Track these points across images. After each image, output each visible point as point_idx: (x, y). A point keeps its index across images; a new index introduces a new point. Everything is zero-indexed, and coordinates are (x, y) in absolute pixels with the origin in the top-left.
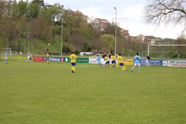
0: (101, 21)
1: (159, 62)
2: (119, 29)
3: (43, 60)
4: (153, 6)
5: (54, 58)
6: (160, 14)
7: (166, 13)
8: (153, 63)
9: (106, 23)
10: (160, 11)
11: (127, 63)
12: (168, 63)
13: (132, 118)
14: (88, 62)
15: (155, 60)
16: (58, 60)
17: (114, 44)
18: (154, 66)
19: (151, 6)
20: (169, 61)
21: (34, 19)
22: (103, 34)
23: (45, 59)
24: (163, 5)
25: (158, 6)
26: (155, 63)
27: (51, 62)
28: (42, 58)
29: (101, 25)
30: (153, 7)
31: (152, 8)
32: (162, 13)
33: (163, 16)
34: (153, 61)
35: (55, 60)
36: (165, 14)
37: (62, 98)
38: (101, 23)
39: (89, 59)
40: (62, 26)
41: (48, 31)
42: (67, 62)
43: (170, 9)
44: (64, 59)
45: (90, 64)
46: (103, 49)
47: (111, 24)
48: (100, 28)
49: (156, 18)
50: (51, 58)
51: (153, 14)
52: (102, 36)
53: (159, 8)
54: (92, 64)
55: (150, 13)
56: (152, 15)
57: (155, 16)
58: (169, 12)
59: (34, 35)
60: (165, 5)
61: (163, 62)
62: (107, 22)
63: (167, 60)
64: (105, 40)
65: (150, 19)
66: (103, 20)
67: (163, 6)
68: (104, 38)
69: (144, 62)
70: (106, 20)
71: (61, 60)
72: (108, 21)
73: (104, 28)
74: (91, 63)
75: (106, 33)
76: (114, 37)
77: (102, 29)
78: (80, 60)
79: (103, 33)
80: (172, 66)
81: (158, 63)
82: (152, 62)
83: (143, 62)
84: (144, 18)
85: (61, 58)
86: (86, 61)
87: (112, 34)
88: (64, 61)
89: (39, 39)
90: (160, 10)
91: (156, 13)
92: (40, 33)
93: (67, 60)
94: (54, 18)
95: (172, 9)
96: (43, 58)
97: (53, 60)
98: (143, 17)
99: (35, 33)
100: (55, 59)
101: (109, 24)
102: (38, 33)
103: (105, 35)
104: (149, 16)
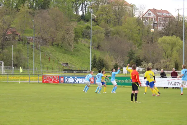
0: (158, 14)
3: (59, 82)
5: (78, 77)
9: (166, 17)
17: (179, 52)
21: (43, 11)
22: (161, 36)
23: (62, 79)
27: (74, 84)
28: (57, 78)
29: (157, 21)
35: (80, 81)
38: (157, 17)
40: (91, 24)
41: (67, 31)
46: (162, 61)
47: (174, 18)
48: (157, 26)
50: (73, 77)
52: (160, 40)
54: (143, 87)
59: (43, 40)
62: (168, 15)
66: (161, 11)
68: (164, 42)
70: (167, 12)
72: (169, 13)
73: (163, 25)
75: (167, 35)
76: (180, 40)
77: (160, 28)
78: (122, 81)
79: (161, 34)
87: (177, 36)
89: (52, 45)
92: (53, 36)
94: (77, 10)
96: (60, 79)
97: (77, 81)
99: (45, 36)
101: (171, 18)
102: (51, 36)
103: (165, 38)
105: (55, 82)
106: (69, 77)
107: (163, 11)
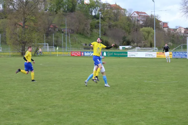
0: (140, 14)
2: (158, 22)
9: (144, 16)
13: (168, 113)
14: (127, 56)
17: (153, 37)
21: (71, 13)
22: (142, 28)
23: (83, 54)
27: (90, 56)
28: (80, 53)
29: (139, 18)
37: (98, 93)
38: (139, 16)
39: (128, 52)
40: (100, 20)
41: (86, 25)
42: (105, 56)
44: (103, 53)
45: (128, 58)
46: (143, 42)
47: (149, 17)
48: (139, 21)
50: (89, 52)
52: (141, 29)
54: (131, 58)
59: (72, 30)
64: (144, 33)
68: (143, 31)
70: (145, 13)
73: (143, 21)
75: (145, 26)
76: (153, 30)
77: (141, 23)
78: (118, 54)
79: (142, 26)
83: (182, 55)
84: (182, 10)
86: (125, 54)
87: (151, 27)
88: (103, 55)
89: (77, 33)
92: (78, 28)
94: (92, 12)
96: (81, 53)
97: (91, 55)
98: (182, 8)
99: (73, 28)
102: (76, 28)
103: (144, 28)
104: (187, 8)
105: (78, 55)
106: (87, 52)
107: (143, 12)
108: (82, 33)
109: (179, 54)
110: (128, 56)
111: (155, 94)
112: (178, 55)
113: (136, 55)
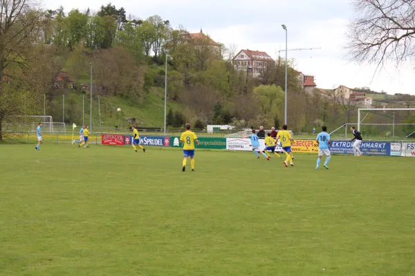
0: (253, 56)
1: (382, 146)
2: (294, 73)
3: (124, 143)
4: (370, 21)
5: (149, 137)
6: (383, 39)
7: (398, 37)
8: (369, 149)
9: (264, 60)
10: (384, 34)
11: (310, 148)
12: (404, 148)
13: (322, 272)
14: (225, 147)
15: (374, 143)
16: (158, 142)
17: (281, 105)
18: (370, 155)
19: (365, 22)
20: (405, 145)
21: (103, 50)
22: (257, 85)
23: (127, 140)
24: (390, 19)
25: (380, 23)
26: (373, 150)
28: (121, 139)
29: (252, 65)
30: (369, 25)
31: (366, 27)
32: (388, 38)
33: (391, 45)
34: (368, 145)
36: (396, 39)
37: (167, 227)
38: (252, 60)
39: (228, 139)
40: (166, 68)
41: (135, 77)
43: (407, 29)
44: (172, 140)
45: (229, 151)
46: (258, 117)
47: (274, 62)
48: (252, 72)
49: (376, 48)
50: (142, 137)
51: (369, 41)
52: (256, 89)
53: (383, 27)
54: (233, 151)
55: (362, 37)
56: (367, 41)
57: (373, 45)
58: (404, 36)
59: (103, 88)
60: (395, 20)
61: (392, 147)
62: (266, 58)
63: (401, 142)
64: (263, 98)
65: (362, 50)
66: (257, 53)
67: (391, 21)
68: (261, 93)
69: (350, 148)
70: (264, 54)
71: (163, 142)
72: (268, 56)
73: (260, 71)
74: (231, 149)
75: (264, 83)
76: (281, 91)
77: (256, 74)
78: (206, 143)
79: (257, 82)
80: (411, 155)
81: (380, 149)
82: (367, 148)
83: (346, 147)
84: (348, 49)
85: (163, 139)
86: (220, 143)
87: (277, 85)
88: (171, 144)
89: (115, 94)
90: (384, 30)
91: (375, 37)
92: (116, 83)
93: (176, 142)
94: (148, 49)
95: (410, 28)
96: (124, 140)
97: (147, 143)
98: (348, 46)
99: (106, 84)
100: (150, 141)
101: (270, 62)
102: (114, 83)
103: (261, 86)
104: (359, 45)
105: (118, 144)
107: (259, 52)
108: (125, 95)
109: (339, 144)
110: (227, 148)
111: (292, 232)
112: (337, 147)
113: (245, 146)
